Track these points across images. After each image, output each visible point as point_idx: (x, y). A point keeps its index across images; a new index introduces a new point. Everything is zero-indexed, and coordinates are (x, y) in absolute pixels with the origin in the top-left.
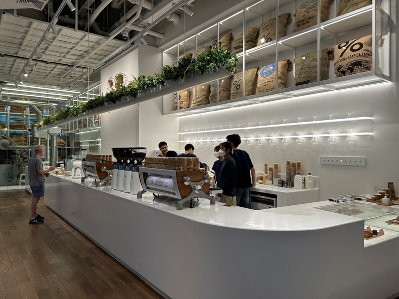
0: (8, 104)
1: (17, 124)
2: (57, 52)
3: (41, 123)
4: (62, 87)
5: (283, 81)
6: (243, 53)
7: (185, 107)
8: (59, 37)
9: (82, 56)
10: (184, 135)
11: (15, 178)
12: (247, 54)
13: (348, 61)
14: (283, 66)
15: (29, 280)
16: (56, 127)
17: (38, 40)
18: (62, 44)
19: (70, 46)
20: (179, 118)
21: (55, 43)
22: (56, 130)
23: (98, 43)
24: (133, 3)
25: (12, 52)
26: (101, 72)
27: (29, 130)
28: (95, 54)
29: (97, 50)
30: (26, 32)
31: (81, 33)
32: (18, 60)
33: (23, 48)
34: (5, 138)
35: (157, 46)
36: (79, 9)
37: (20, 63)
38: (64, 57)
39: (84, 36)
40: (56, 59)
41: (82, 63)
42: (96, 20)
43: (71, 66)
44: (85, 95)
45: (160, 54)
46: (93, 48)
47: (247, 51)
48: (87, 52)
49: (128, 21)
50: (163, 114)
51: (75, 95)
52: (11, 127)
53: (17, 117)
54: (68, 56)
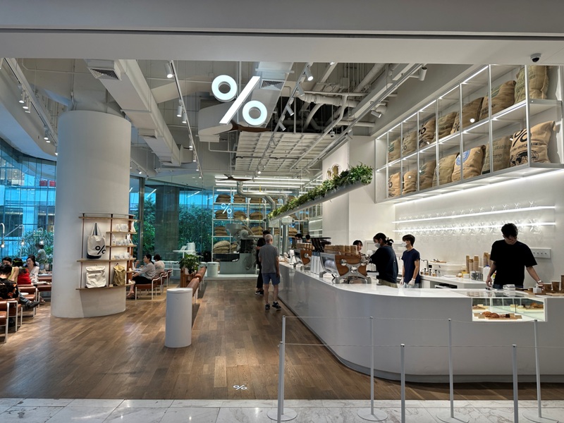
0: (248, 196)
1: (255, 214)
2: (283, 150)
3: (272, 215)
4: (293, 177)
5: (476, 169)
6: (436, 142)
7: (397, 194)
8: (282, 140)
9: (305, 150)
10: (400, 224)
11: (253, 267)
12: (441, 143)
13: (518, 151)
14: (476, 152)
15: (248, 330)
16: (287, 217)
17: (265, 147)
18: (286, 144)
19: (293, 144)
20: (395, 205)
21: (280, 144)
22: (287, 219)
23: (315, 139)
24: (338, 106)
25: (249, 154)
26: (323, 162)
27: (265, 220)
28: (316, 147)
29: (317, 144)
30: (258, 140)
31: (299, 135)
32: (254, 159)
33: (256, 151)
34: (245, 229)
35: (369, 135)
36: (297, 114)
37: (255, 161)
38: (289, 153)
39: (302, 136)
40: (283, 156)
41: (305, 155)
42: (314, 117)
43: (298, 158)
44: (315, 182)
45: (373, 142)
46: (312, 143)
47: (440, 140)
48: (308, 146)
49: (336, 119)
50: (375, 202)
51: (307, 182)
52: (251, 217)
53: (257, 207)
54: (292, 152)
